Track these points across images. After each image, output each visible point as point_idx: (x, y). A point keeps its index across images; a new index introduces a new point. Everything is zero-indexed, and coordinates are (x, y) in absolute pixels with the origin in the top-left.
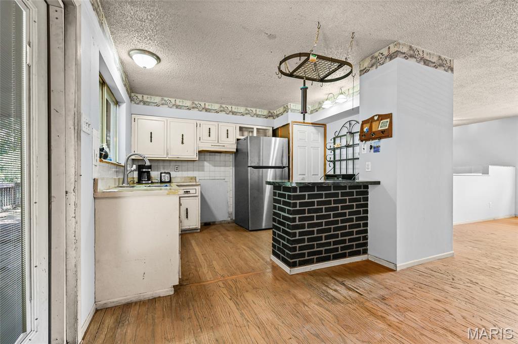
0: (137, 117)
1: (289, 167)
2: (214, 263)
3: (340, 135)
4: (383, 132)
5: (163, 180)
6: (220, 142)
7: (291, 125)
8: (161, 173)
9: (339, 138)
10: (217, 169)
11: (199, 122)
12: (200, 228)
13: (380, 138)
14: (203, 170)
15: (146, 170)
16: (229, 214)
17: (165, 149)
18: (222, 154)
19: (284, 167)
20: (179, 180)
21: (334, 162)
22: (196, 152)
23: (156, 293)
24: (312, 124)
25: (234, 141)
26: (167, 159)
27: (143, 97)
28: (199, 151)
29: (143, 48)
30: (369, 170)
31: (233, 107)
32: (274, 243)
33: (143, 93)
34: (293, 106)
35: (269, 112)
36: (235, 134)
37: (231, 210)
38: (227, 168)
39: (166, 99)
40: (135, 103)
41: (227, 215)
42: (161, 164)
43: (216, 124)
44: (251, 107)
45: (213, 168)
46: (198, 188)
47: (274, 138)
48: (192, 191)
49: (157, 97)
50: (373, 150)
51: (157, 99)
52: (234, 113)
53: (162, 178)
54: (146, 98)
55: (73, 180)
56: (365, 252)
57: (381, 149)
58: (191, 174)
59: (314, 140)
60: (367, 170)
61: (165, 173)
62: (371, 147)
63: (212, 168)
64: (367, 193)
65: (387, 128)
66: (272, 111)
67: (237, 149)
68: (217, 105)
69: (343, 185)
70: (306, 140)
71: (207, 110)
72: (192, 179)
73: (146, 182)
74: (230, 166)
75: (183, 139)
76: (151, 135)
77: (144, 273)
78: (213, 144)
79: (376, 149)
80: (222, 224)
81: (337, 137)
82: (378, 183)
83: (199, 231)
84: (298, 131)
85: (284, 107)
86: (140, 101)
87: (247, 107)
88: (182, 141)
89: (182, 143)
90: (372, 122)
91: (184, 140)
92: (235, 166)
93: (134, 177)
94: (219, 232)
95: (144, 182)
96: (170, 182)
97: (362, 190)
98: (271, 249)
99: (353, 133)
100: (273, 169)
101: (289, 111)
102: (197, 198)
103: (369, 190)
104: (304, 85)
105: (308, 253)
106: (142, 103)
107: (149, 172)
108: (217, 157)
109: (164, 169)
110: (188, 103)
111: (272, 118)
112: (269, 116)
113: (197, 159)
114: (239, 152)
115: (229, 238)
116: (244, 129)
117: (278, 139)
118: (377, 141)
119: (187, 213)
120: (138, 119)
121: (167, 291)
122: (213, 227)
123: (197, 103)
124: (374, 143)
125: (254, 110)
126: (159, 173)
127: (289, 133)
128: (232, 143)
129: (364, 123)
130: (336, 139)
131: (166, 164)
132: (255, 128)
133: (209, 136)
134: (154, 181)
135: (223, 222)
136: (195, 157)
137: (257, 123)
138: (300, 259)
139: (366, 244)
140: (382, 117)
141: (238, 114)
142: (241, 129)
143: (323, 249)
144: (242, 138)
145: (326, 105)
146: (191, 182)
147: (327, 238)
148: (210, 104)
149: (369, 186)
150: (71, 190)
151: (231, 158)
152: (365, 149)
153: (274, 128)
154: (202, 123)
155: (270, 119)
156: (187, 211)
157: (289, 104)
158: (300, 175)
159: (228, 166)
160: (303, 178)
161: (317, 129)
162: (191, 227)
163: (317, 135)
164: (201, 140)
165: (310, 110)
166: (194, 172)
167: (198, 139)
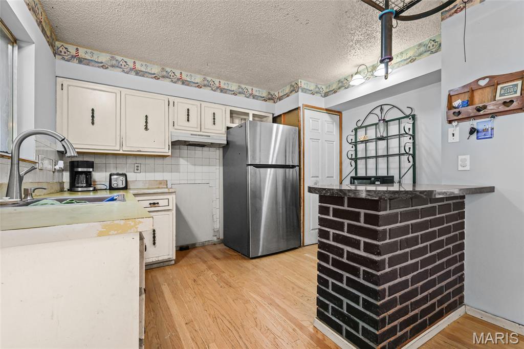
0: (66, 82)
3: (364, 125)
4: (508, 102)
5: (114, 185)
6: (203, 129)
7: (301, 108)
8: (111, 175)
9: (364, 129)
10: (198, 169)
11: (172, 99)
12: (174, 256)
13: (497, 114)
14: (178, 171)
15: (85, 170)
16: (215, 232)
17: (118, 138)
18: (205, 149)
20: (141, 185)
21: (356, 160)
22: (168, 143)
24: (327, 110)
25: (224, 130)
26: (121, 152)
27: (77, 50)
28: (172, 142)
31: (222, 82)
32: (321, 298)
33: (78, 45)
34: (305, 84)
35: (269, 93)
36: (224, 121)
37: (218, 227)
38: (213, 169)
39: (119, 58)
40: (63, 59)
41: (212, 233)
42: (111, 161)
43: (198, 103)
44: (246, 84)
45: (193, 167)
46: (172, 198)
47: (275, 125)
48: (161, 203)
49: (104, 54)
50: (474, 136)
51: (104, 58)
52: (223, 90)
53: (113, 182)
54: (82, 53)
58: (159, 176)
59: (327, 132)
61: (118, 174)
62: (472, 131)
63: (191, 168)
66: (272, 92)
67: (227, 142)
68: (199, 76)
70: (320, 131)
71: (184, 82)
72: (161, 183)
73: (85, 189)
74: (216, 165)
75: (146, 122)
76: (93, 113)
78: (192, 133)
80: (204, 245)
81: (361, 127)
82: (491, 190)
83: (173, 262)
84: (311, 118)
85: (292, 86)
86: (73, 57)
87: (241, 83)
88: (146, 126)
89: (146, 128)
90: (472, 90)
91: (148, 125)
92: (223, 166)
93: (64, 180)
94: (205, 262)
95: (80, 189)
96: (126, 188)
97: (459, 201)
98: (314, 308)
99: (387, 122)
100: (273, 169)
101: (300, 90)
102: (170, 213)
106: (76, 61)
107: (90, 172)
108: (199, 151)
110: (155, 69)
111: (273, 101)
112: (269, 99)
113: (170, 154)
114: (230, 145)
115: (223, 275)
116: (236, 114)
117: (281, 126)
119: (154, 237)
120: (69, 86)
122: (193, 253)
123: (168, 70)
124: (478, 124)
125: (249, 88)
126: (108, 174)
127: (299, 120)
128: (221, 132)
130: (358, 130)
131: (119, 161)
132: (251, 113)
133: (188, 120)
134: (98, 187)
135: (207, 243)
136: (167, 150)
137: (253, 107)
139: (462, 289)
140: (499, 79)
141: (228, 92)
142: (233, 114)
144: (233, 125)
145: (357, 80)
146: (159, 188)
148: (189, 74)
151: (218, 154)
152: (457, 135)
153: (275, 116)
154: (177, 100)
155: (270, 103)
156: (154, 234)
157: (300, 80)
158: (313, 177)
159: (214, 166)
160: (317, 181)
161: (331, 118)
162: (160, 259)
163: (332, 125)
164: (176, 126)
165: (324, 92)
166: (165, 174)
167: (171, 124)
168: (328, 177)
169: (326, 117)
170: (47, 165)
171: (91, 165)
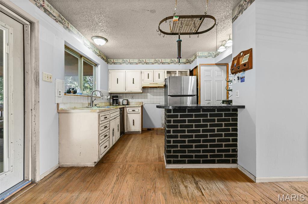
0: (111, 71)
1: (197, 95)
2: (130, 153)
4: (245, 65)
5: (124, 104)
6: (154, 81)
7: (199, 67)
8: (123, 100)
10: (155, 97)
11: (142, 71)
12: (141, 131)
13: (244, 70)
14: (147, 98)
15: (116, 98)
16: (162, 124)
17: (125, 87)
19: (194, 95)
20: (133, 104)
22: (141, 88)
23: (86, 164)
24: (216, 64)
25: (164, 80)
26: (126, 92)
28: (142, 87)
29: (97, 35)
30: (238, 97)
31: (163, 60)
33: (114, 59)
34: (200, 53)
35: (187, 60)
36: (164, 76)
39: (125, 60)
40: (110, 64)
42: (124, 95)
43: (152, 71)
44: (174, 58)
46: (140, 108)
47: (190, 77)
48: (137, 110)
49: (120, 60)
50: (240, 81)
51: (120, 61)
52: (163, 63)
53: (123, 102)
54: (115, 61)
55: (34, 104)
56: (235, 162)
57: (245, 79)
58: (140, 100)
59: (217, 76)
60: (237, 97)
61: (125, 100)
62: (239, 78)
63: (152, 97)
64: (237, 115)
65: (247, 61)
66: (189, 59)
68: (153, 59)
69: (205, 108)
70: (211, 76)
71: (147, 63)
72: (140, 103)
73: (116, 105)
74: (163, 96)
75: (133, 81)
76: (118, 80)
77: (80, 153)
78: (150, 83)
79: (242, 79)
80: (157, 130)
82: (243, 107)
83: (141, 133)
84: (205, 70)
85: (195, 55)
86: (112, 63)
87: (171, 58)
88: (133, 82)
89: (133, 83)
90: (239, 58)
95: (114, 105)
97: (231, 112)
101: (198, 57)
102: (139, 114)
103: (238, 112)
104: (179, 38)
105: (180, 155)
106: (113, 64)
108: (155, 90)
109: (126, 98)
110: (136, 61)
111: (189, 63)
112: (187, 63)
115: (153, 139)
116: (171, 72)
117: (193, 77)
118: (242, 73)
119: (134, 122)
121: (91, 164)
123: (141, 60)
124: (240, 75)
125: (176, 60)
127: (198, 73)
128: (162, 81)
129: (235, 59)
131: (127, 95)
132: (177, 71)
133: (148, 78)
134: (119, 104)
135: (159, 129)
136: (141, 91)
137: (177, 68)
138: (175, 159)
139: (236, 156)
140: (245, 53)
142: (168, 72)
143: (194, 154)
145: (221, 49)
147: (196, 146)
148: (149, 60)
149: (238, 109)
150: (33, 109)
153: (191, 70)
154: (144, 71)
155: (188, 65)
156: (134, 121)
157: (197, 53)
158: (206, 100)
159: (162, 96)
160: (209, 102)
161: (220, 68)
162: (136, 130)
163: (221, 72)
164: (144, 81)
165: (214, 55)
166: (139, 99)
167: (142, 80)
168: (217, 100)
169: (217, 68)
170: (106, 97)
171: (117, 97)
